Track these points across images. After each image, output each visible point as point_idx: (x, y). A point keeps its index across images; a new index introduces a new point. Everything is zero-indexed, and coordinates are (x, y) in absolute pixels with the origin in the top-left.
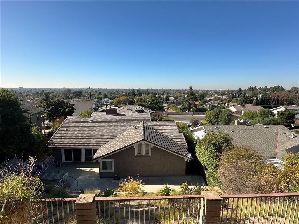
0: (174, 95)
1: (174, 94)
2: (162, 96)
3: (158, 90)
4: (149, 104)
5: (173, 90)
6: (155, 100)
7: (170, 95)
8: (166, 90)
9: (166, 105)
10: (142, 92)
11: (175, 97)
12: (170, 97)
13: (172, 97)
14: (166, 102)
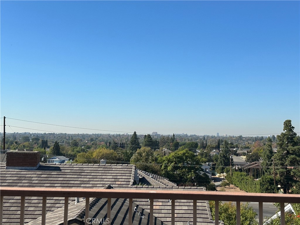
0: (249, 150)
1: (248, 148)
2: (214, 153)
3: (204, 137)
5: (246, 138)
6: (186, 158)
7: (236, 151)
8: (226, 137)
9: (223, 176)
10: (159, 143)
11: (252, 155)
12: (237, 155)
13: (241, 157)
14: (223, 169)
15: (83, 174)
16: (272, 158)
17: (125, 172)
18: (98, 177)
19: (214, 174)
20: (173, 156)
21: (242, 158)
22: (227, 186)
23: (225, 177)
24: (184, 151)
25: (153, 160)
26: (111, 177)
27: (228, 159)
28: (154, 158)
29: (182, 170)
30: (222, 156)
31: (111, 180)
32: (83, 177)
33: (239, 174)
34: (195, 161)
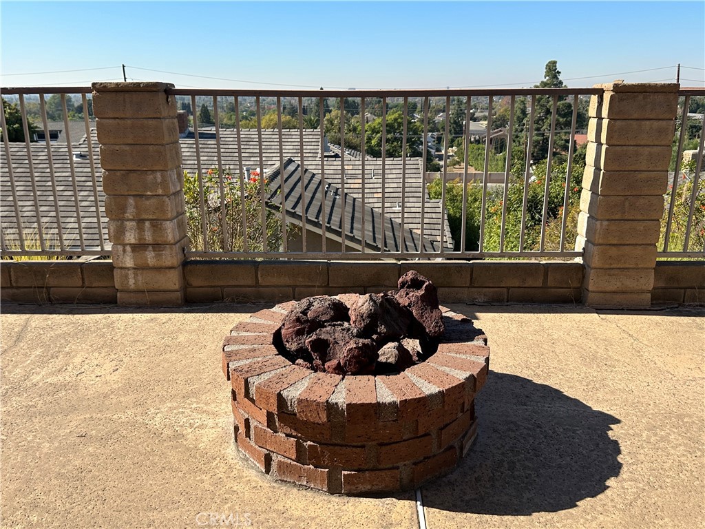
0: (492, 112)
2: (440, 117)
4: (374, 142)
6: (399, 126)
7: (474, 114)
9: (452, 151)
10: (358, 105)
11: (496, 118)
12: (475, 120)
13: (481, 122)
14: (453, 141)
15: (251, 143)
16: (524, 121)
17: (310, 140)
18: (273, 147)
19: (438, 150)
20: (379, 123)
21: (482, 124)
22: (457, 166)
23: (455, 153)
24: (396, 115)
25: (350, 131)
26: (291, 147)
27: (461, 126)
28: (351, 128)
29: (392, 143)
30: (452, 121)
31: (291, 151)
32: (251, 147)
33: (475, 148)
34: (412, 129)
